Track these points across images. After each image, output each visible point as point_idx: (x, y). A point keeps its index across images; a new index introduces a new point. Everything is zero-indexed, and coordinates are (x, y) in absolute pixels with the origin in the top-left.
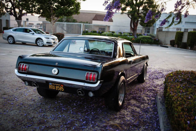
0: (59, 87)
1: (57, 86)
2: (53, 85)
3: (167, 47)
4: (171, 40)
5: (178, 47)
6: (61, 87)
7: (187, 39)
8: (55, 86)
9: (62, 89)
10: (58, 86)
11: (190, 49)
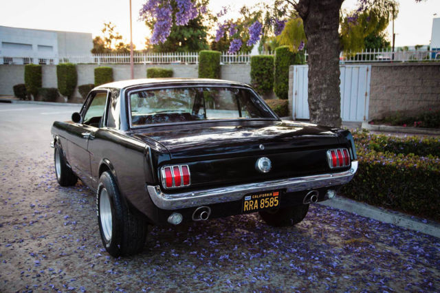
0: (268, 200)
1: (264, 198)
2: (254, 200)
3: (9, 102)
4: (16, 84)
5: (36, 99)
6: (274, 197)
7: (58, 82)
8: (259, 200)
9: (275, 203)
10: (267, 197)
11: (68, 102)
